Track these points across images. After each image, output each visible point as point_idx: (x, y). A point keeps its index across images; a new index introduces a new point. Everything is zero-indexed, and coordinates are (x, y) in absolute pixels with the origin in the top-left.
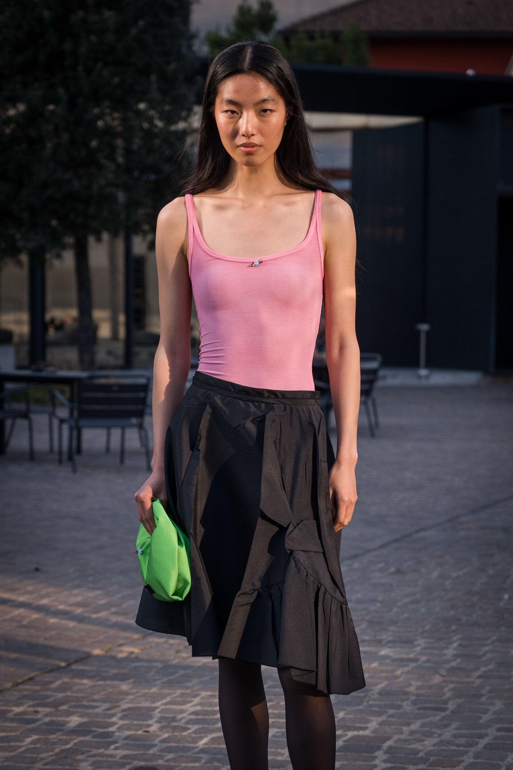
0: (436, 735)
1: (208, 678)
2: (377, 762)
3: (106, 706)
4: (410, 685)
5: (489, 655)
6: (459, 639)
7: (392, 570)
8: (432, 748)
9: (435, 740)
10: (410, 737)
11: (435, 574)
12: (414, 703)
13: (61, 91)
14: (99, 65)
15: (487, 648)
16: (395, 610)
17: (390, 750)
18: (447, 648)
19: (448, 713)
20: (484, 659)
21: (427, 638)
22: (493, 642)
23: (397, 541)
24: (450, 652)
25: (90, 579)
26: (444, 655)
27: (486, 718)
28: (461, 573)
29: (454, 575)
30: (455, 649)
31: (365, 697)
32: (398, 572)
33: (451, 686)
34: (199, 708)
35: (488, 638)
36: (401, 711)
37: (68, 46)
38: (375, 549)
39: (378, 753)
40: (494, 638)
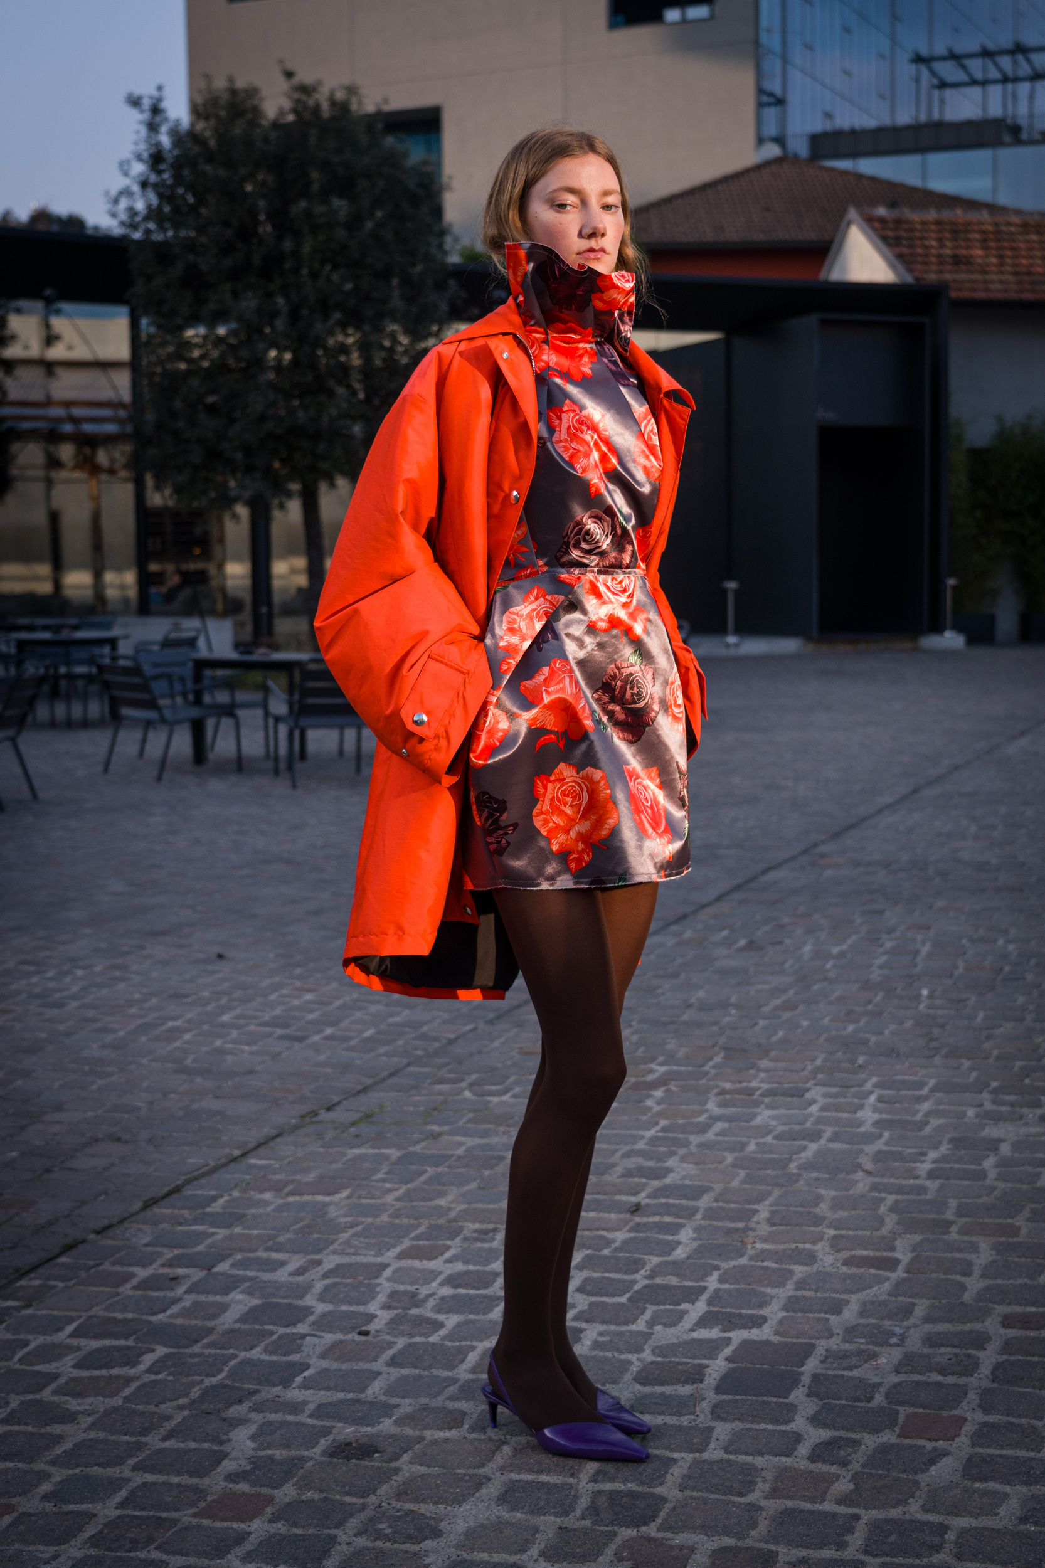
0: (894, 1340)
1: (474, 1185)
2: (799, 1423)
3: (296, 1262)
4: (819, 1198)
5: (934, 1122)
6: (875, 1086)
7: (742, 942)
8: (895, 1379)
9: (896, 1354)
10: (847, 1346)
11: (807, 949)
12: (836, 1244)
13: (280, 300)
14: (328, 268)
15: (926, 1106)
16: (762, 1023)
17: (819, 1387)
18: (861, 1107)
19: (900, 1273)
20: (927, 1130)
21: (824, 1085)
22: (932, 1090)
23: (738, 887)
24: (868, 1116)
25: (298, 971)
26: (860, 1124)
27: (974, 1285)
28: (844, 947)
29: (835, 950)
30: (875, 1110)
31: (747, 1229)
32: (751, 946)
33: (891, 1199)
34: (459, 1267)
35: (921, 1085)
36: (815, 1267)
37: (288, 245)
38: (709, 904)
39: (798, 1395)
40: (932, 1083)
